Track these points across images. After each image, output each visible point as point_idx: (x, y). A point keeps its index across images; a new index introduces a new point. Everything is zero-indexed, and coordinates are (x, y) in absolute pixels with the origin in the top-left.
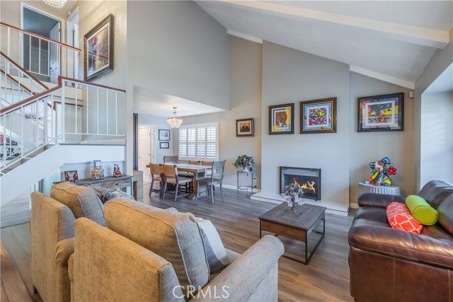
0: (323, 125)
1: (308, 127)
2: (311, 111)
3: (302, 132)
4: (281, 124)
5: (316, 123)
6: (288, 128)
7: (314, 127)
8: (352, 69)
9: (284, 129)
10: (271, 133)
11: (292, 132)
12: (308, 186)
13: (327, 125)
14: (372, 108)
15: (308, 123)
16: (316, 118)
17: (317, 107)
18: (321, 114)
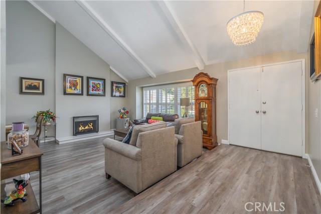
0: (99, 92)
1: (91, 92)
2: (93, 83)
3: (88, 95)
4: (73, 88)
5: (96, 90)
6: (78, 91)
7: (94, 92)
8: (111, 68)
9: (76, 92)
10: (65, 93)
11: (82, 94)
12: (89, 126)
13: (101, 92)
14: (116, 86)
15: (91, 90)
16: (95, 88)
17: (96, 82)
18: (98, 86)
